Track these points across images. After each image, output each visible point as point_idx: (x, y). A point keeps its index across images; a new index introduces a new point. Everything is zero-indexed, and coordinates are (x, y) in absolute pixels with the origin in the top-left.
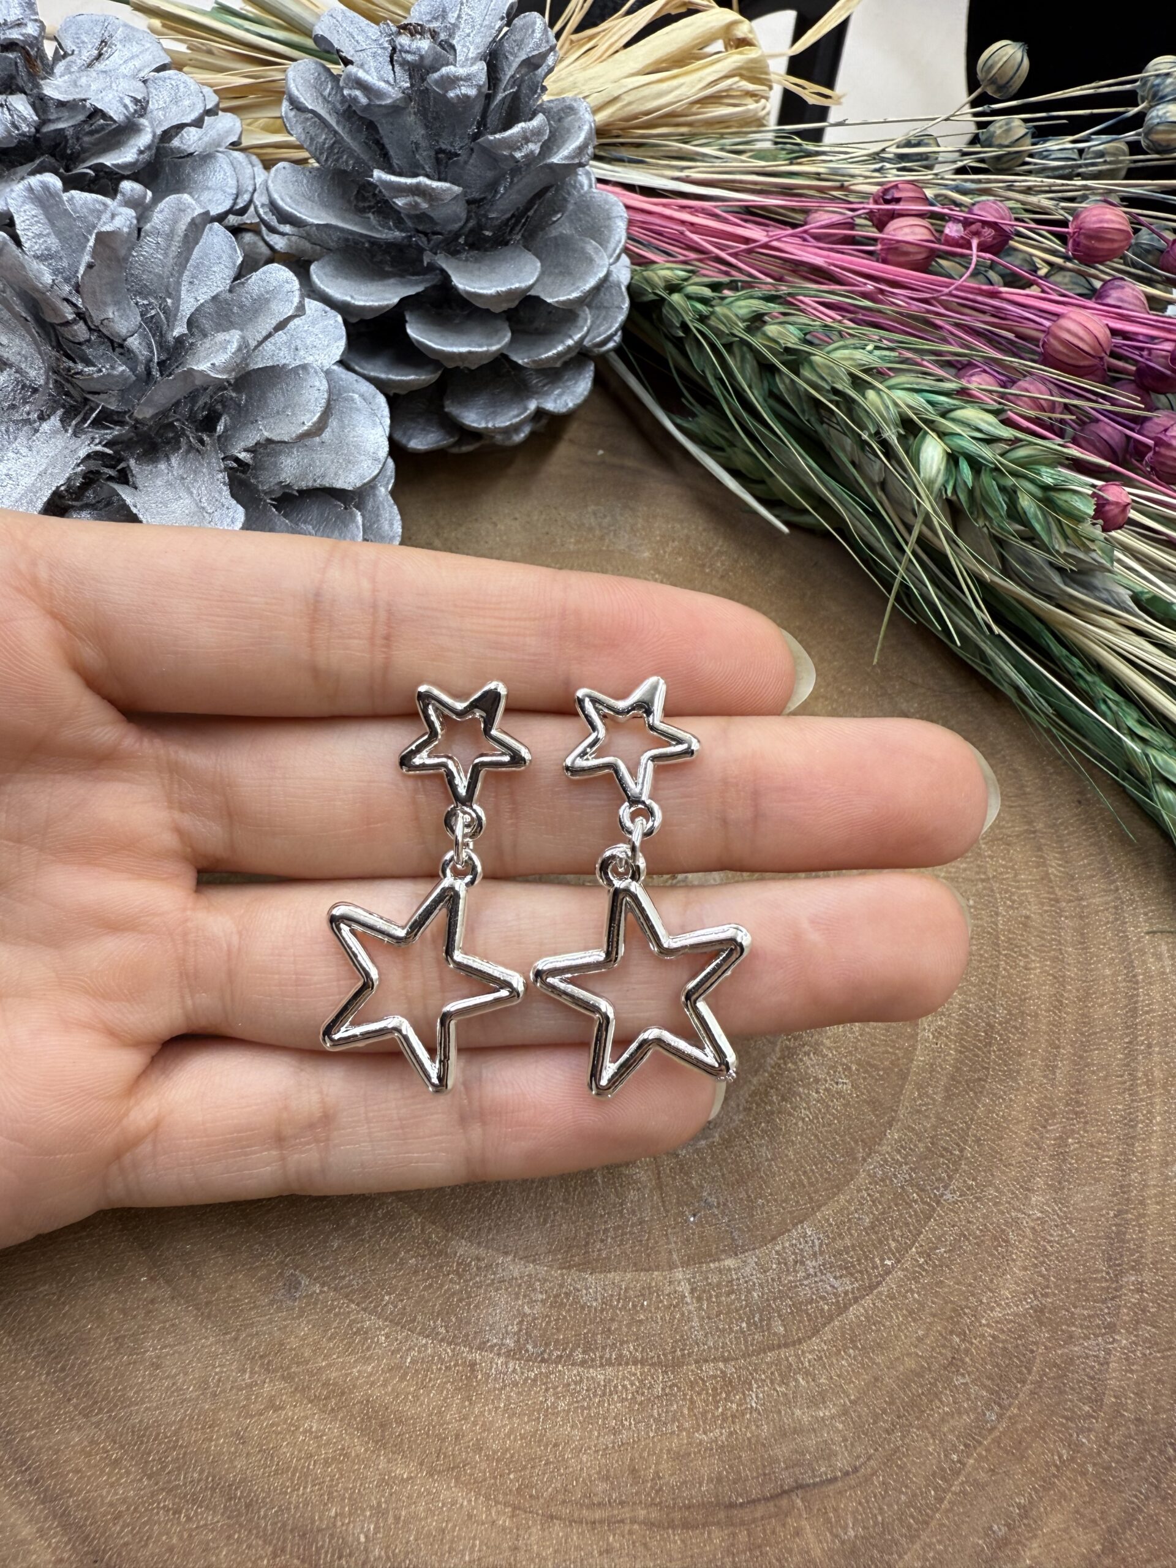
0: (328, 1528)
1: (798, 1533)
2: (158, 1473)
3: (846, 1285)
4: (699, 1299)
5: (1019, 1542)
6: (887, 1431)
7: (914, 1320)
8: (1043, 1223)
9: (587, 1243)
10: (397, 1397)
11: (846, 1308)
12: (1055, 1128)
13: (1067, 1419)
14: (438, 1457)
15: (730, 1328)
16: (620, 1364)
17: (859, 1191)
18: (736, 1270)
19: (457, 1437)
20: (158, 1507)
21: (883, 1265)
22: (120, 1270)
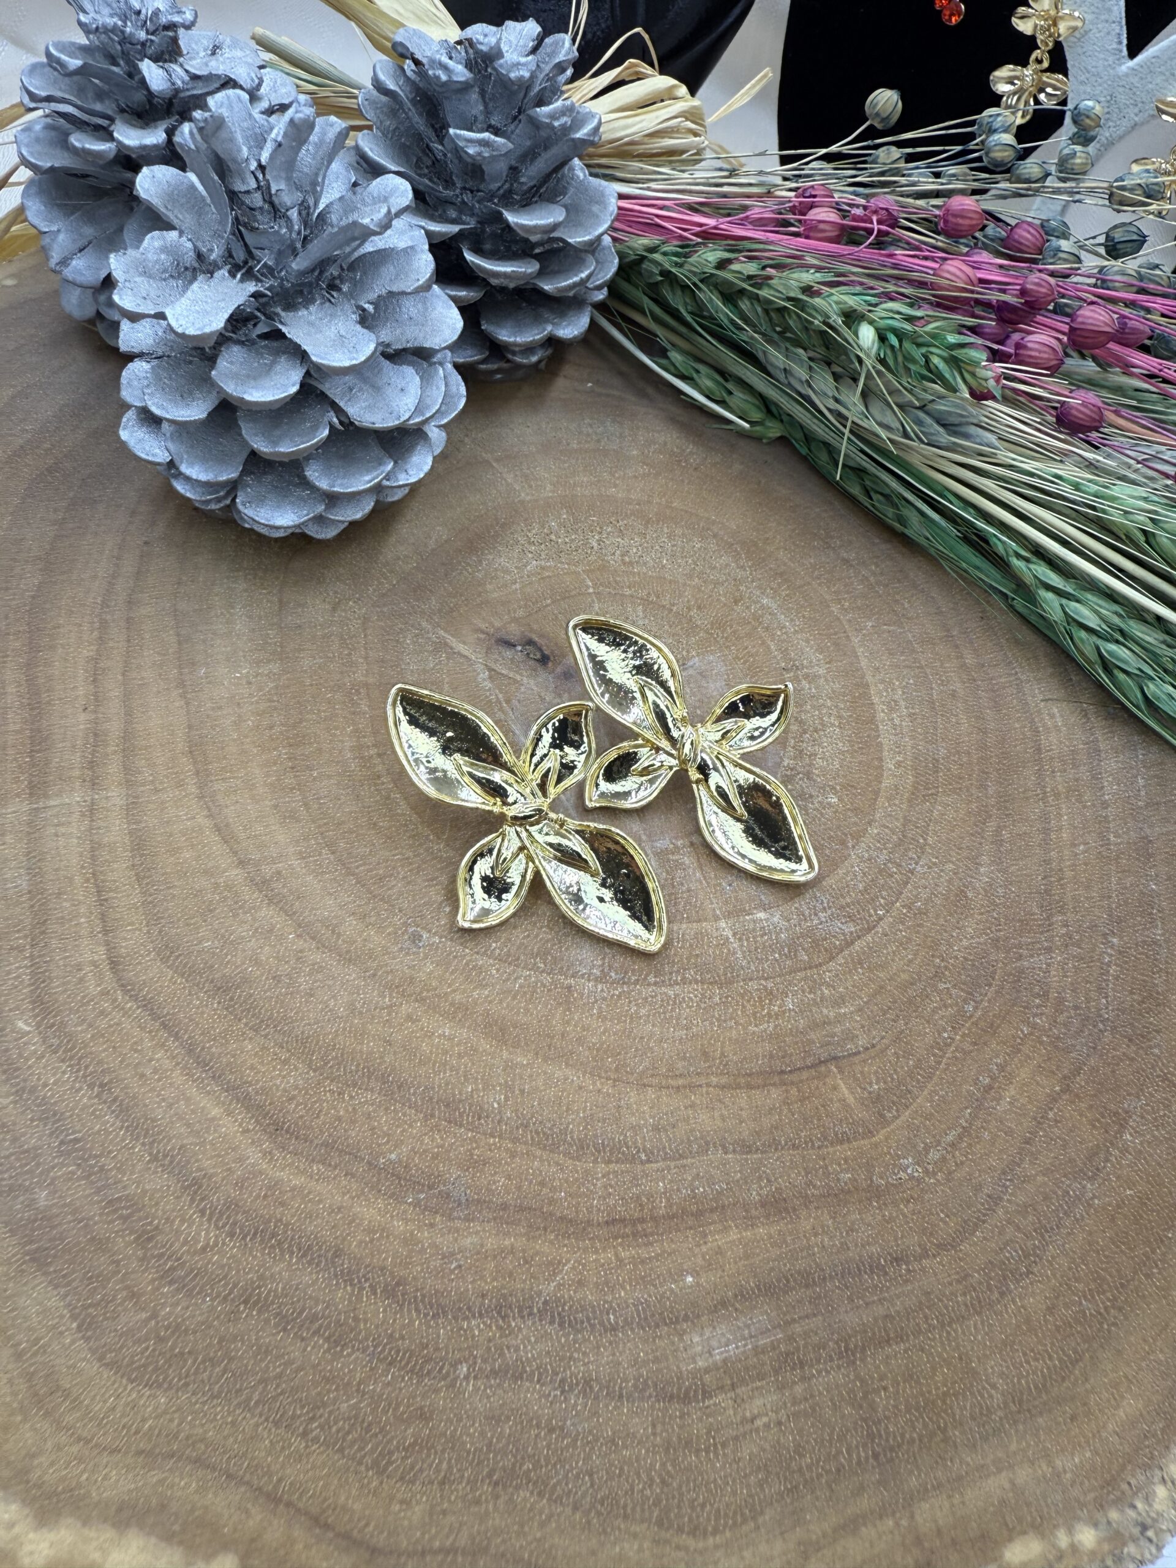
0: (467, 1098)
1: (835, 1088)
2: (322, 1067)
3: (851, 928)
4: (740, 939)
5: (1000, 1088)
6: (893, 1020)
7: (904, 949)
8: (991, 885)
10: (512, 1009)
11: (852, 943)
12: (992, 825)
13: (1025, 1008)
14: (550, 1049)
15: (767, 958)
16: (685, 984)
18: (767, 920)
19: (563, 1035)
20: (325, 1091)
21: (876, 914)
22: (271, 931)
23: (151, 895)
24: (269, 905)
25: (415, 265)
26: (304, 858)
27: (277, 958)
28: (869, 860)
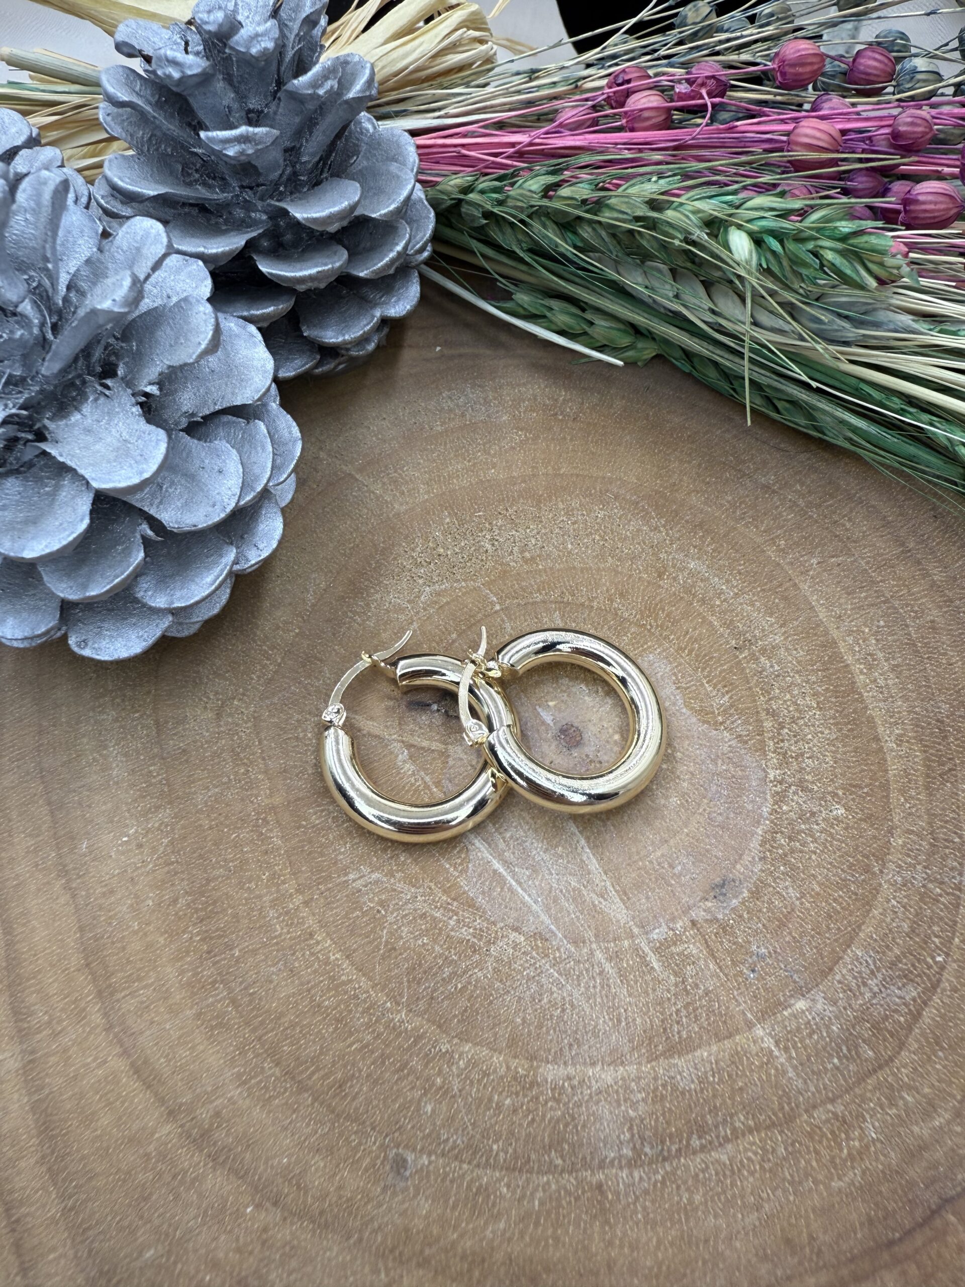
3: (912, 992)
4: (786, 1049)
9: (665, 1029)
11: (920, 1014)
15: (825, 1068)
16: (737, 1138)
18: (810, 1009)
19: (609, 1266)
21: (936, 963)
23: (70, 1198)
24: (214, 1169)
26: (245, 1083)
27: (239, 1250)
28: (905, 885)
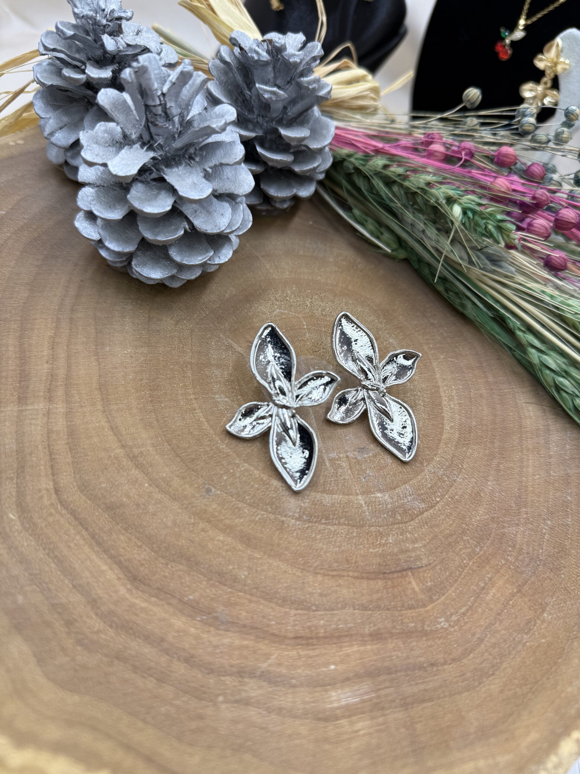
0: (229, 572)
1: (410, 583)
3: (423, 505)
4: (368, 506)
5: (488, 588)
6: (441, 553)
7: (448, 518)
8: (493, 491)
9: (324, 485)
11: (423, 513)
13: (504, 551)
15: (381, 516)
16: (339, 525)
17: (426, 475)
18: (382, 497)
21: (436, 500)
22: (136, 481)
23: (76, 459)
24: (136, 468)
25: (235, 151)
26: (155, 447)
27: (139, 495)
28: (434, 473)
